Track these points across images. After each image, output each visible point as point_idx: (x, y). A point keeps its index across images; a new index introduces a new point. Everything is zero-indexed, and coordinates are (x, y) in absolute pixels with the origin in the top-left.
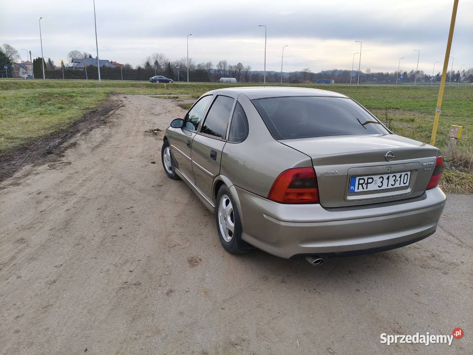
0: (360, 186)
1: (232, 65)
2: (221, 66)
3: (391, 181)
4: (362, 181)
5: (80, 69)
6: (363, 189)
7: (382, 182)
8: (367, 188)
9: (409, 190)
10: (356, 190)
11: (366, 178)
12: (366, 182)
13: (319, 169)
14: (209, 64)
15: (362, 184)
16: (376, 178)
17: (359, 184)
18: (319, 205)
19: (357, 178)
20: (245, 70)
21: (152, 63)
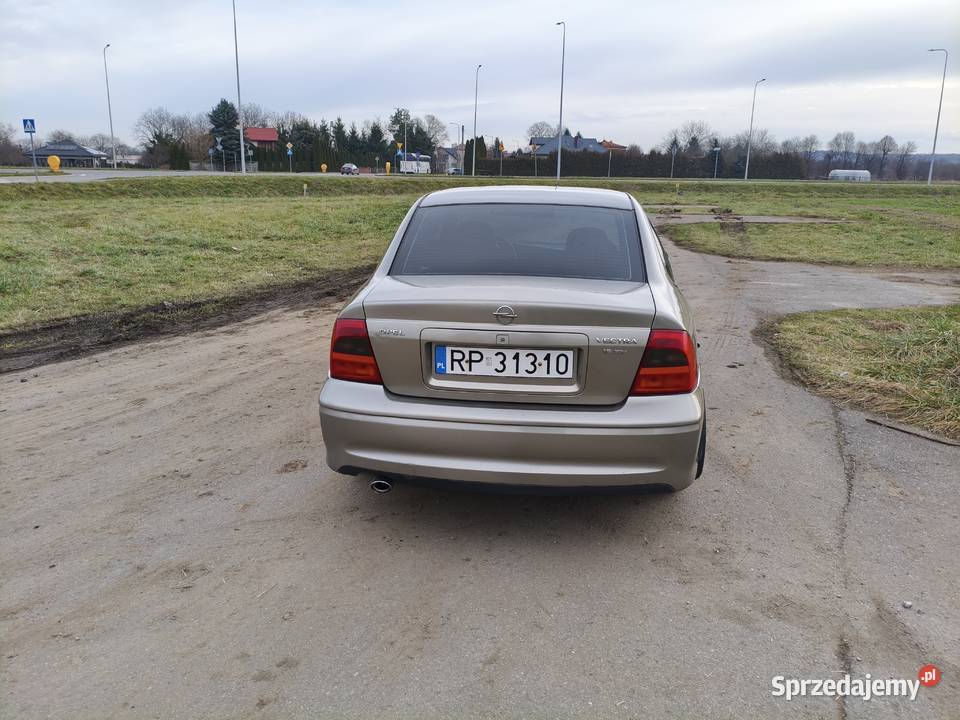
0: (456, 364)
1: (867, 141)
2: (838, 145)
3: (525, 363)
4: (458, 356)
5: (542, 157)
6: (463, 370)
7: (502, 363)
8: (470, 370)
9: (574, 388)
10: (449, 371)
11: (466, 351)
12: (467, 358)
13: (375, 325)
14: (811, 141)
15: (459, 361)
16: (488, 353)
17: (453, 360)
18: (382, 387)
19: (449, 350)
20: (900, 153)
21: (683, 142)
